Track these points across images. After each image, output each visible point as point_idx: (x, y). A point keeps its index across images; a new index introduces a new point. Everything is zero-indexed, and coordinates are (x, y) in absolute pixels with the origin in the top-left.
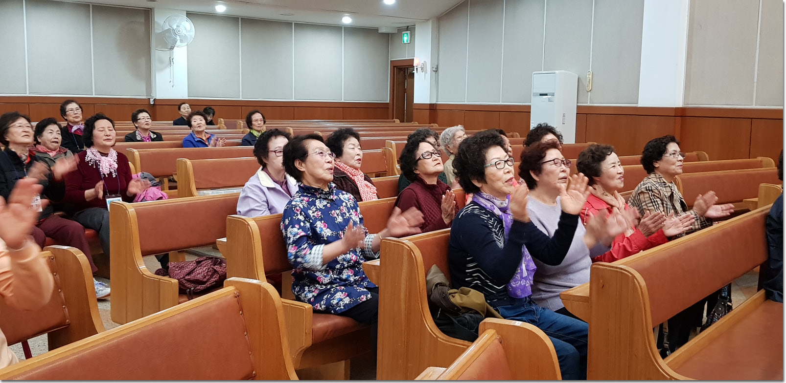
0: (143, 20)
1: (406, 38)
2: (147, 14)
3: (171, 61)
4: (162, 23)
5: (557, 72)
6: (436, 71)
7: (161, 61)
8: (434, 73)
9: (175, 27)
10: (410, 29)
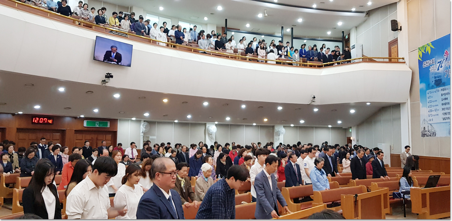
0: (272, 128)
1: (350, 130)
2: (273, 127)
3: (279, 139)
4: (277, 129)
5: (383, 144)
6: (358, 141)
7: (276, 139)
8: (357, 142)
9: (280, 130)
10: (351, 128)
